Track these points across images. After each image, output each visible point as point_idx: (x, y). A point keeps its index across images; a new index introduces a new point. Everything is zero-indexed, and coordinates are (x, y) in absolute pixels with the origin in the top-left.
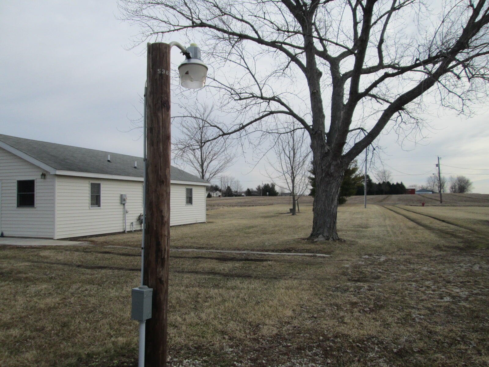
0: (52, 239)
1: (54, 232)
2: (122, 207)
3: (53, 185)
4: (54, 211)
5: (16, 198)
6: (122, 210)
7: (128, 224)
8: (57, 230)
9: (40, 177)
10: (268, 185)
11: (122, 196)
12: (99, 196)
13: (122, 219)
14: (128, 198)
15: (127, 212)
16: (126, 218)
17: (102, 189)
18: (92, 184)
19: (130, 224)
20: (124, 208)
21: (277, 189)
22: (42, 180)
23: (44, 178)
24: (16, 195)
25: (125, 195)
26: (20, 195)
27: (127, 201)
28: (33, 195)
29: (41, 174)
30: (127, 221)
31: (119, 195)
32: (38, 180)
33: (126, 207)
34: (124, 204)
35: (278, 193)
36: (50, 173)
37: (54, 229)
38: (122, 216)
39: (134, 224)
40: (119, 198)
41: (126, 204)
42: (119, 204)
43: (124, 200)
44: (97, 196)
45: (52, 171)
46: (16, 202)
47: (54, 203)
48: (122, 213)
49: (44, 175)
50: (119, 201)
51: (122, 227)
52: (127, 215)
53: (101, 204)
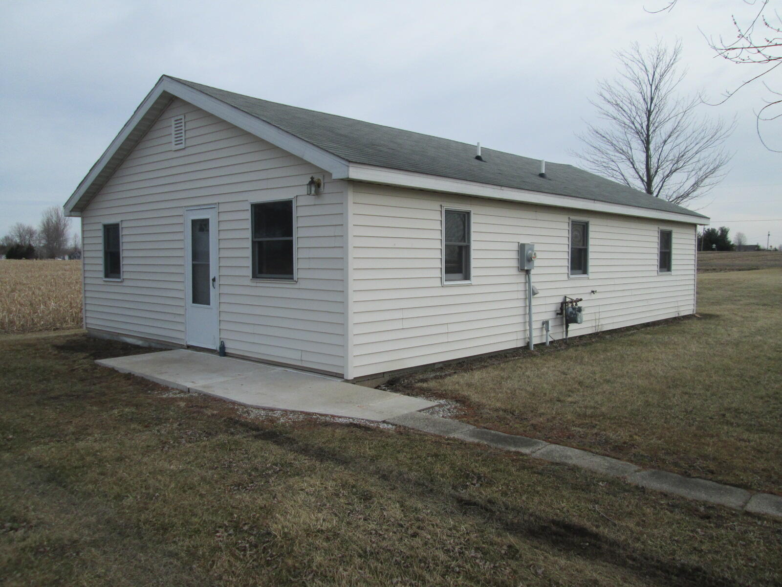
0: (340, 376)
1: (344, 357)
2: (522, 279)
3: (343, 215)
4: (343, 292)
5: (249, 253)
6: (521, 287)
7: (536, 325)
8: (353, 351)
9: (304, 190)
10: (713, 230)
11: (522, 247)
12: (468, 248)
13: (521, 311)
14: (539, 255)
15: (534, 294)
16: (534, 310)
17: (473, 228)
18: (448, 213)
19: (539, 325)
20: (528, 282)
21: (732, 238)
22: (312, 197)
23: (318, 194)
24: (249, 244)
25: (531, 246)
26: (260, 243)
27: (536, 263)
28: (290, 243)
29: (309, 180)
30: (534, 318)
31: (515, 247)
32: (302, 201)
33: (533, 279)
34: (528, 272)
35: (733, 245)
36: (330, 175)
37: (344, 346)
38: (521, 304)
39: (551, 323)
40: (514, 255)
41: (532, 272)
42: (515, 271)
43: (530, 260)
44: (460, 248)
45: (338, 169)
46: (249, 263)
47: (343, 270)
48: (521, 295)
49: (315, 185)
50: (515, 263)
51: (521, 336)
52: (534, 302)
53: (473, 272)
